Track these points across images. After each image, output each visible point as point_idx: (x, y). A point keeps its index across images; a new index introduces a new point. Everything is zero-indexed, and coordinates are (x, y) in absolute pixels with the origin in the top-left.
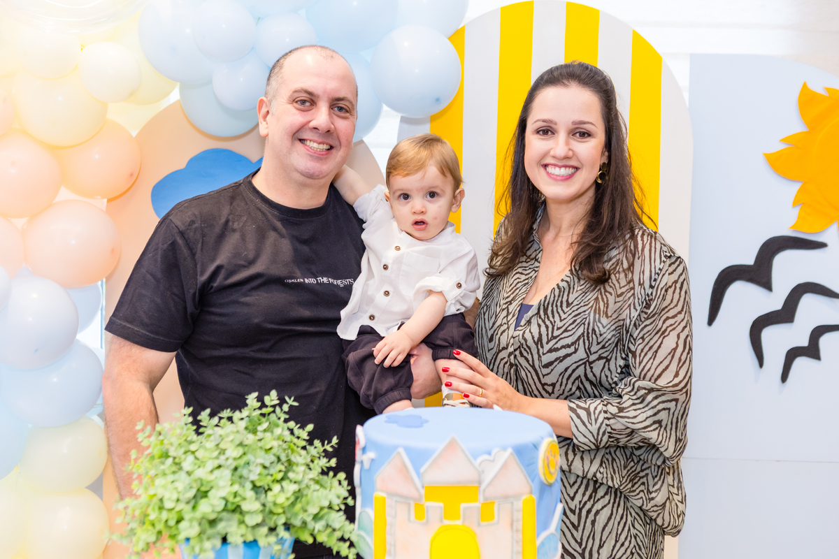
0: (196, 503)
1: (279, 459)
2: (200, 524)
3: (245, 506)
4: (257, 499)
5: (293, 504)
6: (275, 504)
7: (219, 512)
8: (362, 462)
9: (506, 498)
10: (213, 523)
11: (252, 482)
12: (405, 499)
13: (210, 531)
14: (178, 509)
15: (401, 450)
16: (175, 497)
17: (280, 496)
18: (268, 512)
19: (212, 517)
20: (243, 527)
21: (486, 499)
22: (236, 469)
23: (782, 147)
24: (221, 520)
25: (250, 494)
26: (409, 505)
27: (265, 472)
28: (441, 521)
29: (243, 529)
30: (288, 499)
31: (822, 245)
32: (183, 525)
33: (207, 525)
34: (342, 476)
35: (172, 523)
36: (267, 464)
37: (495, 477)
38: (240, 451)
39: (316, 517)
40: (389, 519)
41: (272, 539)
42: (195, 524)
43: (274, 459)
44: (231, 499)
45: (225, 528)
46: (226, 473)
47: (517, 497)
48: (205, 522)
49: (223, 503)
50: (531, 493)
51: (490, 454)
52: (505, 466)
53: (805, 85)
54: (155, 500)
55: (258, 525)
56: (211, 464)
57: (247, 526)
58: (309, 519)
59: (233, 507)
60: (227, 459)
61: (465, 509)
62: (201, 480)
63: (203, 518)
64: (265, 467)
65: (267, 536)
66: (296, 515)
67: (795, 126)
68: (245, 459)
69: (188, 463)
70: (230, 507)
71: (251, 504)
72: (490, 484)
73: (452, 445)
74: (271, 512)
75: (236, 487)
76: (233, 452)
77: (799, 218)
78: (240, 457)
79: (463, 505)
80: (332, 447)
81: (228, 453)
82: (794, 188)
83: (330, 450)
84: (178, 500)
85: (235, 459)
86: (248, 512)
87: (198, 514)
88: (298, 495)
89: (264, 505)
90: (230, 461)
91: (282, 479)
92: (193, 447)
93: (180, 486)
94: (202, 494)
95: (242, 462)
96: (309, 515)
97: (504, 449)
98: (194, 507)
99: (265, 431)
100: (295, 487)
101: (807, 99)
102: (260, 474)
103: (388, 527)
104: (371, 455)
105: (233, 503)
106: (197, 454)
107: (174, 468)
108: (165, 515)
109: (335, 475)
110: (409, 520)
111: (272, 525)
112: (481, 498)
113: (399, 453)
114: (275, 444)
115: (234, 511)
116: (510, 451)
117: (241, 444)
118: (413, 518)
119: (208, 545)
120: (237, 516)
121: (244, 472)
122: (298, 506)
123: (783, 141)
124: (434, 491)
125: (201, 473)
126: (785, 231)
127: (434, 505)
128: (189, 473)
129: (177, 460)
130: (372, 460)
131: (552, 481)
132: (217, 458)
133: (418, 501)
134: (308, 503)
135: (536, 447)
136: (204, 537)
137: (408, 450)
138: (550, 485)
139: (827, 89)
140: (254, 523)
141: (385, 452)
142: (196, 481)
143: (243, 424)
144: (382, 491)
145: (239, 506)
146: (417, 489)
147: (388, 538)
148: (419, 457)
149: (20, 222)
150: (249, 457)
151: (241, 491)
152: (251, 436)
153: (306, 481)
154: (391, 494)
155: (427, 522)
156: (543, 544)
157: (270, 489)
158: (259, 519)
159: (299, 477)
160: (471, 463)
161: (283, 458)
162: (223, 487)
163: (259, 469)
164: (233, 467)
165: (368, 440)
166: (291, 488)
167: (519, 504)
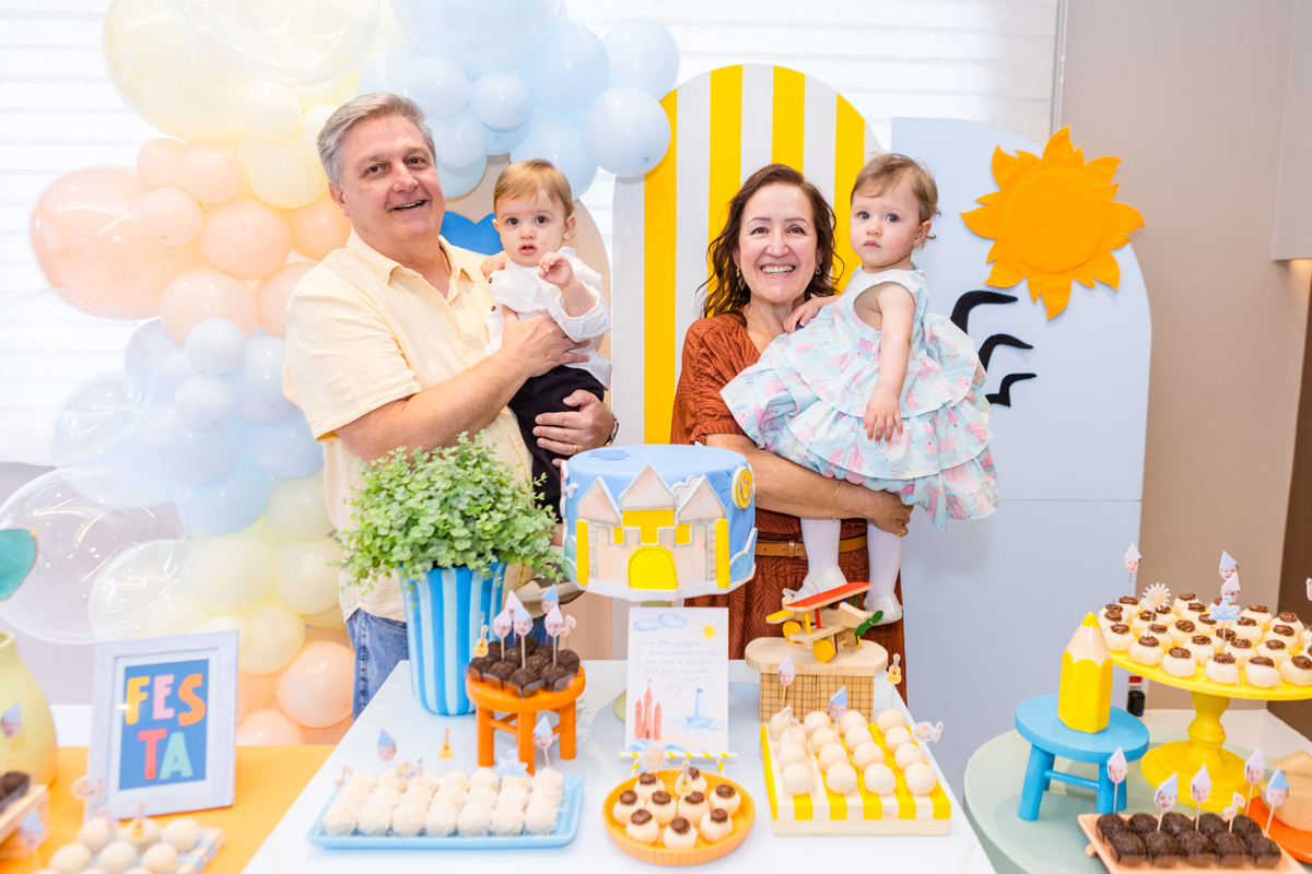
0: (408, 530)
1: (489, 493)
2: (412, 550)
3: (454, 533)
4: (465, 526)
5: (501, 531)
6: (484, 532)
7: (429, 538)
8: (566, 494)
9: (700, 521)
10: (424, 548)
11: (462, 512)
12: (605, 524)
13: (421, 555)
14: (391, 536)
15: (600, 479)
16: (388, 524)
17: (487, 524)
18: (477, 539)
19: (423, 542)
20: (453, 551)
21: (681, 522)
22: (446, 500)
23: (977, 206)
24: (432, 545)
25: (458, 522)
26: (609, 529)
27: (476, 503)
28: (639, 543)
29: (453, 554)
30: (496, 526)
31: (1012, 300)
32: (395, 549)
33: (419, 550)
34: (549, 508)
35: (386, 549)
36: (477, 496)
37: (690, 501)
38: (450, 484)
39: (522, 543)
40: (591, 544)
41: (481, 563)
42: (407, 549)
43: (483, 492)
44: (441, 526)
45: (435, 552)
46: (436, 503)
47: (711, 520)
48: (416, 547)
49: (433, 529)
50: (724, 517)
51: (685, 482)
52: (698, 491)
53: (998, 149)
54: (371, 528)
55: (467, 550)
56: (420, 496)
57: (457, 551)
58: (515, 544)
59: (444, 535)
60: (437, 490)
61: (661, 531)
62: (413, 509)
63: (414, 544)
64: (475, 499)
65: (476, 560)
66: (503, 541)
67: (989, 187)
68: (455, 491)
69: (400, 494)
70: (440, 533)
71: (459, 531)
72: (684, 508)
73: (648, 472)
74: (481, 539)
75: (446, 516)
76: (442, 484)
77: (992, 273)
78: (450, 489)
79: (659, 528)
80: (541, 482)
81: (437, 485)
82: (987, 246)
83: (540, 485)
84: (391, 528)
85: (445, 491)
86: (457, 538)
87: (410, 540)
88: (506, 523)
89: (473, 533)
90: (440, 492)
91: (491, 509)
92: (405, 481)
93: (392, 514)
94: (412, 522)
95: (451, 493)
96: (515, 541)
97: (699, 476)
98: (406, 534)
99: (475, 466)
100: (501, 516)
101: (1000, 162)
102: (468, 505)
103: (590, 551)
104: (574, 485)
105: (443, 530)
106: (409, 486)
107: (388, 500)
108: (379, 542)
109: (543, 508)
110: (609, 543)
111: (481, 550)
112: (677, 522)
113: (598, 481)
114: (483, 476)
115: (444, 538)
116: (703, 477)
117: (452, 478)
118: (612, 541)
119: (419, 567)
120: (447, 542)
121: (454, 503)
122: (505, 533)
123: (978, 201)
124: (632, 514)
125: (411, 503)
126: (980, 286)
127: (632, 529)
128: (401, 504)
129: (390, 493)
130: (575, 490)
131: (745, 506)
132: (426, 489)
133: (617, 525)
134: (515, 531)
135: (729, 474)
136: (416, 561)
137: (608, 479)
138: (744, 510)
139: (1019, 152)
140: (463, 548)
141: (586, 481)
142: (408, 510)
143: (452, 460)
144: (584, 518)
145: (449, 533)
146: (616, 515)
147: (591, 561)
148: (616, 485)
149: (254, 284)
150: (459, 489)
151: (450, 520)
152: (461, 471)
153: (514, 512)
154: (593, 521)
155: (626, 544)
156: (735, 563)
157: (478, 519)
158: (468, 544)
159: (507, 507)
160: (666, 489)
161: (492, 491)
162: (431, 516)
163: (467, 500)
164: (443, 498)
165: (571, 472)
166: (498, 517)
167: (713, 527)
